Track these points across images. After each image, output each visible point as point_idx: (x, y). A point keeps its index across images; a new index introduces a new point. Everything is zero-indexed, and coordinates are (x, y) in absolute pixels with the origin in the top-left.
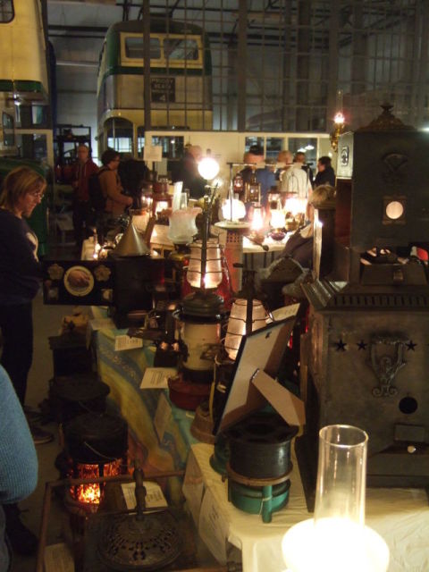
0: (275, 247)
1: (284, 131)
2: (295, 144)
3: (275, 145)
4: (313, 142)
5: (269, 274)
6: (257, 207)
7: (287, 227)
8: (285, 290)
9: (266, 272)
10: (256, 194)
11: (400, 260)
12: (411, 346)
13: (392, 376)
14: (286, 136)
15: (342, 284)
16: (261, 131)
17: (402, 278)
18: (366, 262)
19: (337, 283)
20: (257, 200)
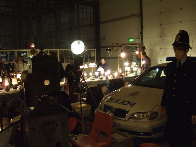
0: (14, 92)
1: (15, 49)
2: (19, 53)
3: (12, 54)
4: (26, 52)
5: (10, 105)
6: (7, 78)
7: (18, 84)
8: (16, 110)
9: (9, 104)
10: (5, 73)
11: (51, 97)
12: (57, 125)
13: (52, 136)
14: (16, 50)
15: (32, 108)
16: (6, 49)
17: (51, 104)
18: (40, 100)
19: (31, 108)
20: (6, 75)
